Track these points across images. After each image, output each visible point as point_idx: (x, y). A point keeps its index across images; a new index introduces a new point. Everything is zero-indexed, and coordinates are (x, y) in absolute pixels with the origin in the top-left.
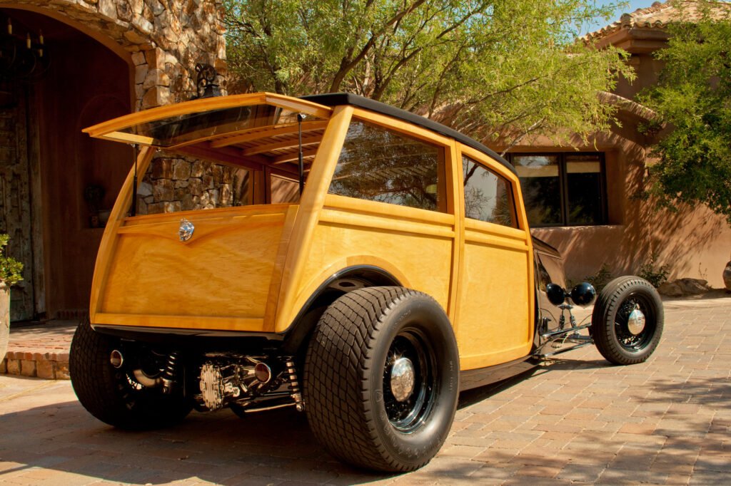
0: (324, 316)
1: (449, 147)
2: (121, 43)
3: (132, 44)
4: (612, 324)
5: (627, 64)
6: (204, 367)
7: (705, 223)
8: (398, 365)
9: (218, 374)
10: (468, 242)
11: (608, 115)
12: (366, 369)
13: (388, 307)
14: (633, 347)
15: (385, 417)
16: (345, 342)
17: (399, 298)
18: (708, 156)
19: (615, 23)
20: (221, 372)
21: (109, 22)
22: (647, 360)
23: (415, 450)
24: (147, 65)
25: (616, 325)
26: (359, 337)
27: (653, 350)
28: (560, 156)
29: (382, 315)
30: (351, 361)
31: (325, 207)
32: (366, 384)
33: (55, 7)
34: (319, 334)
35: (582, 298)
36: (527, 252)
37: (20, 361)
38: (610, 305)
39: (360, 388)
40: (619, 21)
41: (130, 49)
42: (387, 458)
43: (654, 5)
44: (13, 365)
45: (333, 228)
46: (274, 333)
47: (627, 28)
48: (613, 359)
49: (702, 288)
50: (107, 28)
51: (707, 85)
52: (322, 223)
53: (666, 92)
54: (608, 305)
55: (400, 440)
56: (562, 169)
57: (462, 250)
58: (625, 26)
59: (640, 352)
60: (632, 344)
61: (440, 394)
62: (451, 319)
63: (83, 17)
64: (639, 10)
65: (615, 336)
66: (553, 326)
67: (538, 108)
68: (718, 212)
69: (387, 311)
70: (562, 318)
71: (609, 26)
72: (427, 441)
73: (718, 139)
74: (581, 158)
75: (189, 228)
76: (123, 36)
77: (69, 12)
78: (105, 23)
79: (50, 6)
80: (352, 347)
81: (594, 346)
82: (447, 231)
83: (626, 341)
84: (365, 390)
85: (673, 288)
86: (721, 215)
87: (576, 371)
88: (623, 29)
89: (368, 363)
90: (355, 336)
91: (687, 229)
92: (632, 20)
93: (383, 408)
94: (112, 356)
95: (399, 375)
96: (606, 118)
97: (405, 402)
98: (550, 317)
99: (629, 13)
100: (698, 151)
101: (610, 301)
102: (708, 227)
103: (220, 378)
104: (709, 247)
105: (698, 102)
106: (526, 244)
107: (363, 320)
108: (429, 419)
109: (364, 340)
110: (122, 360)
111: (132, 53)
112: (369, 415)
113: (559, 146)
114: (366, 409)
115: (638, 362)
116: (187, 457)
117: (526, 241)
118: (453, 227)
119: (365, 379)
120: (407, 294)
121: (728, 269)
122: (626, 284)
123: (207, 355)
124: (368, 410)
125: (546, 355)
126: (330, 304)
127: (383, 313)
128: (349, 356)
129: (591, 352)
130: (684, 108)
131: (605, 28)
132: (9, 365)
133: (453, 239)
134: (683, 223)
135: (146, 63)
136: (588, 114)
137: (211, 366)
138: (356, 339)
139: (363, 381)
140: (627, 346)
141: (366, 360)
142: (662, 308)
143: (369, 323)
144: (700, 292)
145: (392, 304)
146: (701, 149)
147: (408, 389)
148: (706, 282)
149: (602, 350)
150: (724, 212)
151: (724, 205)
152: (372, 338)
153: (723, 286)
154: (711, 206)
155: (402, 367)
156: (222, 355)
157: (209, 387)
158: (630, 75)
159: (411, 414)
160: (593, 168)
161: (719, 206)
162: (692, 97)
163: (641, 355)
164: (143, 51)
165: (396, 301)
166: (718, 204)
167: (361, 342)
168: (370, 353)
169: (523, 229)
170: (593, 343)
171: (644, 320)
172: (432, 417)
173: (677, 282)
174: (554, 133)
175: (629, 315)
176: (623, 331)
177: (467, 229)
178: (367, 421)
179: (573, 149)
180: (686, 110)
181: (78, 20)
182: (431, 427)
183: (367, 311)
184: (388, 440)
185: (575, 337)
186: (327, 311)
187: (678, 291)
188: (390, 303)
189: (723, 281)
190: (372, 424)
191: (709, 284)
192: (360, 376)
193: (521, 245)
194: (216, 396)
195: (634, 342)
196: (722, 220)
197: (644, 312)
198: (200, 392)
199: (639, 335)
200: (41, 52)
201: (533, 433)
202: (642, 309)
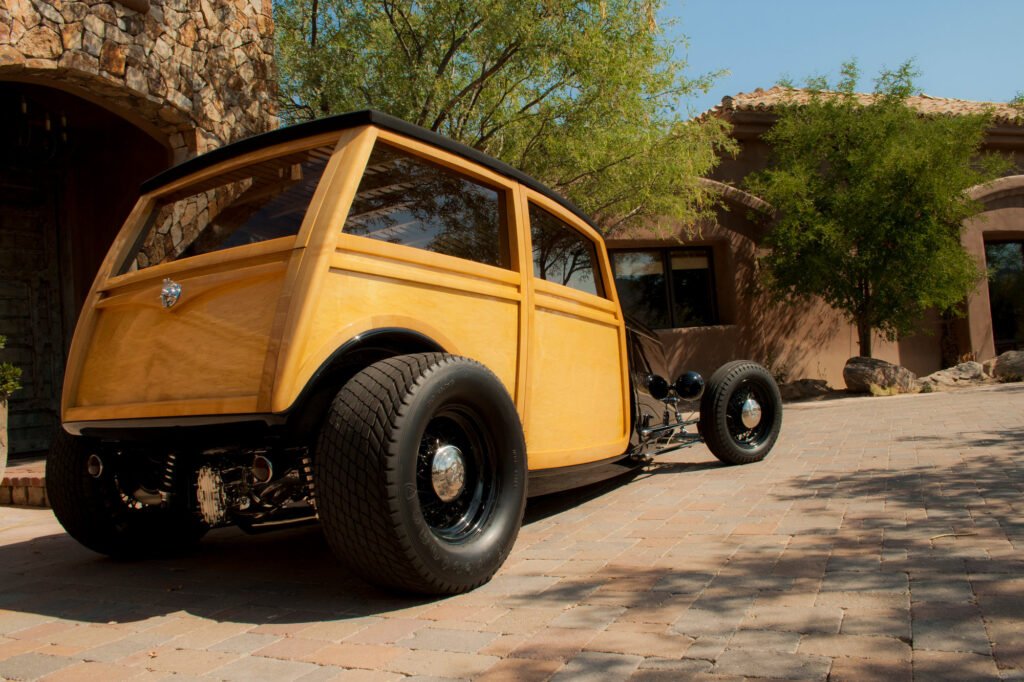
0: (342, 393)
1: (510, 190)
2: (156, 124)
3: (169, 124)
4: (723, 416)
5: (730, 137)
6: (201, 471)
7: (822, 322)
8: (441, 454)
9: (218, 479)
10: (538, 307)
11: (713, 199)
12: (391, 455)
13: (422, 375)
14: (748, 443)
15: (420, 520)
16: (364, 421)
17: (438, 364)
18: (823, 242)
19: (716, 107)
20: (222, 476)
21: (140, 98)
22: (765, 458)
23: (467, 565)
24: (186, 148)
25: (728, 418)
26: (383, 413)
27: (772, 446)
28: (663, 251)
29: (414, 385)
30: (371, 446)
31: (338, 249)
32: (392, 476)
33: (74, 80)
34: (333, 413)
35: (688, 389)
36: (618, 328)
37: (27, 487)
38: (721, 394)
39: (382, 481)
40: (720, 105)
41: (165, 131)
42: (426, 575)
43: (757, 90)
44: (19, 494)
45: (351, 279)
46: (271, 413)
47: (729, 111)
48: (727, 457)
49: (822, 388)
50: (138, 105)
51: (819, 169)
52: (333, 269)
53: (775, 174)
54: (717, 395)
55: (443, 550)
56: (667, 266)
57: (531, 318)
58: (727, 109)
59: (757, 448)
60: (748, 440)
61: (501, 491)
62: (520, 410)
63: (109, 92)
64: (741, 93)
65: (727, 430)
66: (656, 423)
67: (636, 190)
68: (834, 307)
69: (420, 380)
70: (667, 415)
71: (710, 111)
72: (484, 553)
73: (831, 224)
74: (687, 252)
75: (173, 291)
76: (158, 115)
77: (92, 87)
78: (135, 99)
79: (69, 79)
80: (373, 428)
81: (705, 445)
82: (511, 293)
83: (740, 437)
84: (391, 484)
85: (792, 390)
86: (838, 310)
87: (683, 474)
88: (725, 113)
89: (394, 448)
90: (377, 413)
91: (803, 331)
92: (733, 102)
93: (418, 509)
94: (89, 463)
95: (443, 468)
96: (710, 202)
97: (453, 502)
98: (653, 414)
99: (732, 96)
100: (812, 237)
101: (720, 389)
102: (824, 327)
103: (220, 484)
104: (827, 348)
105: (809, 185)
106: (616, 318)
107: (389, 393)
108: (487, 525)
109: (388, 417)
110: (101, 467)
111: (169, 135)
112: (398, 517)
113: (661, 240)
114: (392, 509)
115: (755, 461)
116: (180, 587)
117: (615, 314)
118: (518, 287)
119: (390, 469)
120: (449, 360)
121: (849, 366)
122: (737, 370)
123: (205, 453)
124: (395, 511)
125: (647, 455)
126: (352, 377)
127: (415, 383)
128: (369, 440)
129: (701, 452)
130: (795, 190)
131: (706, 113)
132: (14, 493)
133: (519, 303)
134: (798, 325)
135: (186, 146)
136: (691, 198)
137: (209, 470)
138: (378, 416)
139: (388, 472)
140: (743, 443)
141: (392, 444)
142: (781, 409)
143: (395, 396)
144: (821, 393)
145: (428, 371)
146: (814, 234)
147: (457, 486)
148: (826, 382)
149: (713, 449)
150: (841, 307)
151: (841, 299)
152: (400, 415)
153: (843, 386)
154: (828, 300)
155: (446, 458)
156: (223, 451)
157: (208, 496)
158: (733, 148)
159: (463, 519)
160: (699, 263)
161: (836, 300)
162: (803, 179)
163: (758, 453)
164: (182, 132)
165: (432, 367)
166: (834, 297)
167: (385, 420)
168: (397, 435)
169: (611, 299)
170: (702, 441)
171: (759, 413)
172: (492, 521)
173: (795, 383)
174: (656, 222)
175: (742, 405)
176: (737, 426)
177: (537, 291)
178: (395, 526)
179: (677, 242)
180: (797, 194)
181: (105, 97)
182: (490, 536)
183: (394, 380)
184: (427, 551)
185: (683, 435)
186: (346, 386)
187: (798, 394)
188: (425, 369)
189: (843, 380)
190: (402, 530)
191: (829, 385)
192: (383, 466)
193: (610, 318)
194: (216, 508)
195: (749, 437)
196: (839, 318)
197: (759, 402)
198: (199, 504)
199: (755, 429)
200: (65, 136)
201: (628, 541)
202: (757, 398)
